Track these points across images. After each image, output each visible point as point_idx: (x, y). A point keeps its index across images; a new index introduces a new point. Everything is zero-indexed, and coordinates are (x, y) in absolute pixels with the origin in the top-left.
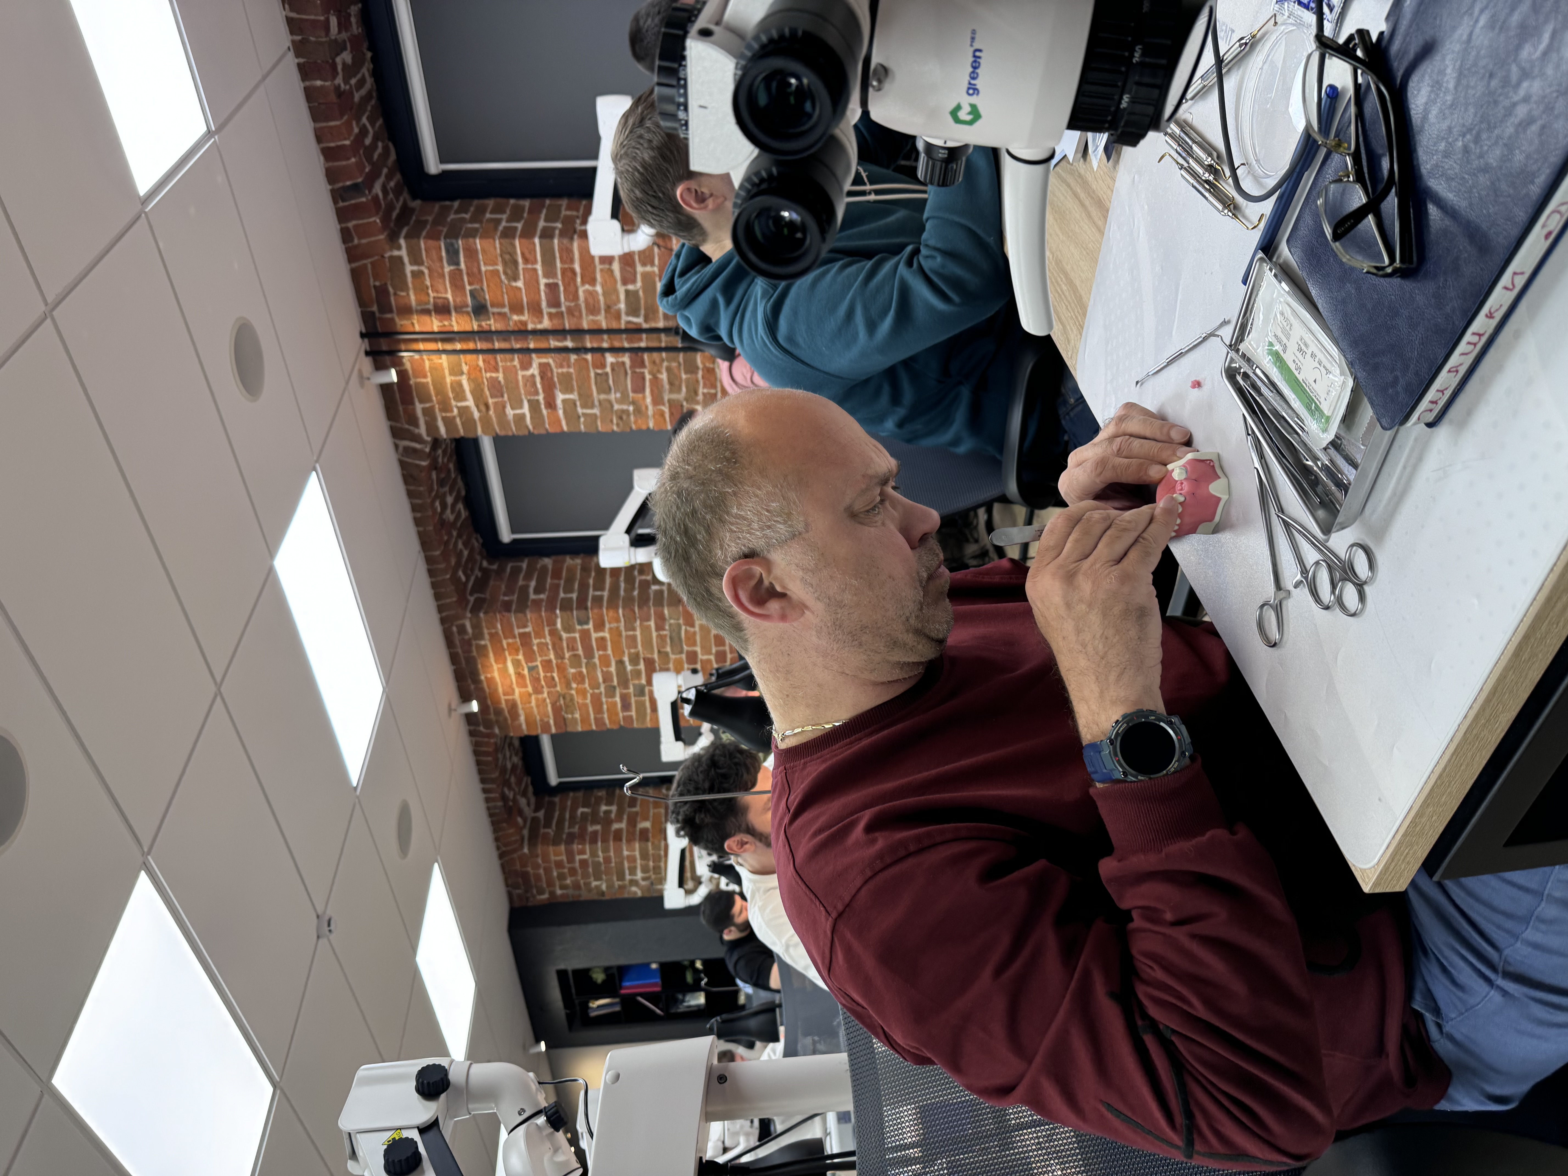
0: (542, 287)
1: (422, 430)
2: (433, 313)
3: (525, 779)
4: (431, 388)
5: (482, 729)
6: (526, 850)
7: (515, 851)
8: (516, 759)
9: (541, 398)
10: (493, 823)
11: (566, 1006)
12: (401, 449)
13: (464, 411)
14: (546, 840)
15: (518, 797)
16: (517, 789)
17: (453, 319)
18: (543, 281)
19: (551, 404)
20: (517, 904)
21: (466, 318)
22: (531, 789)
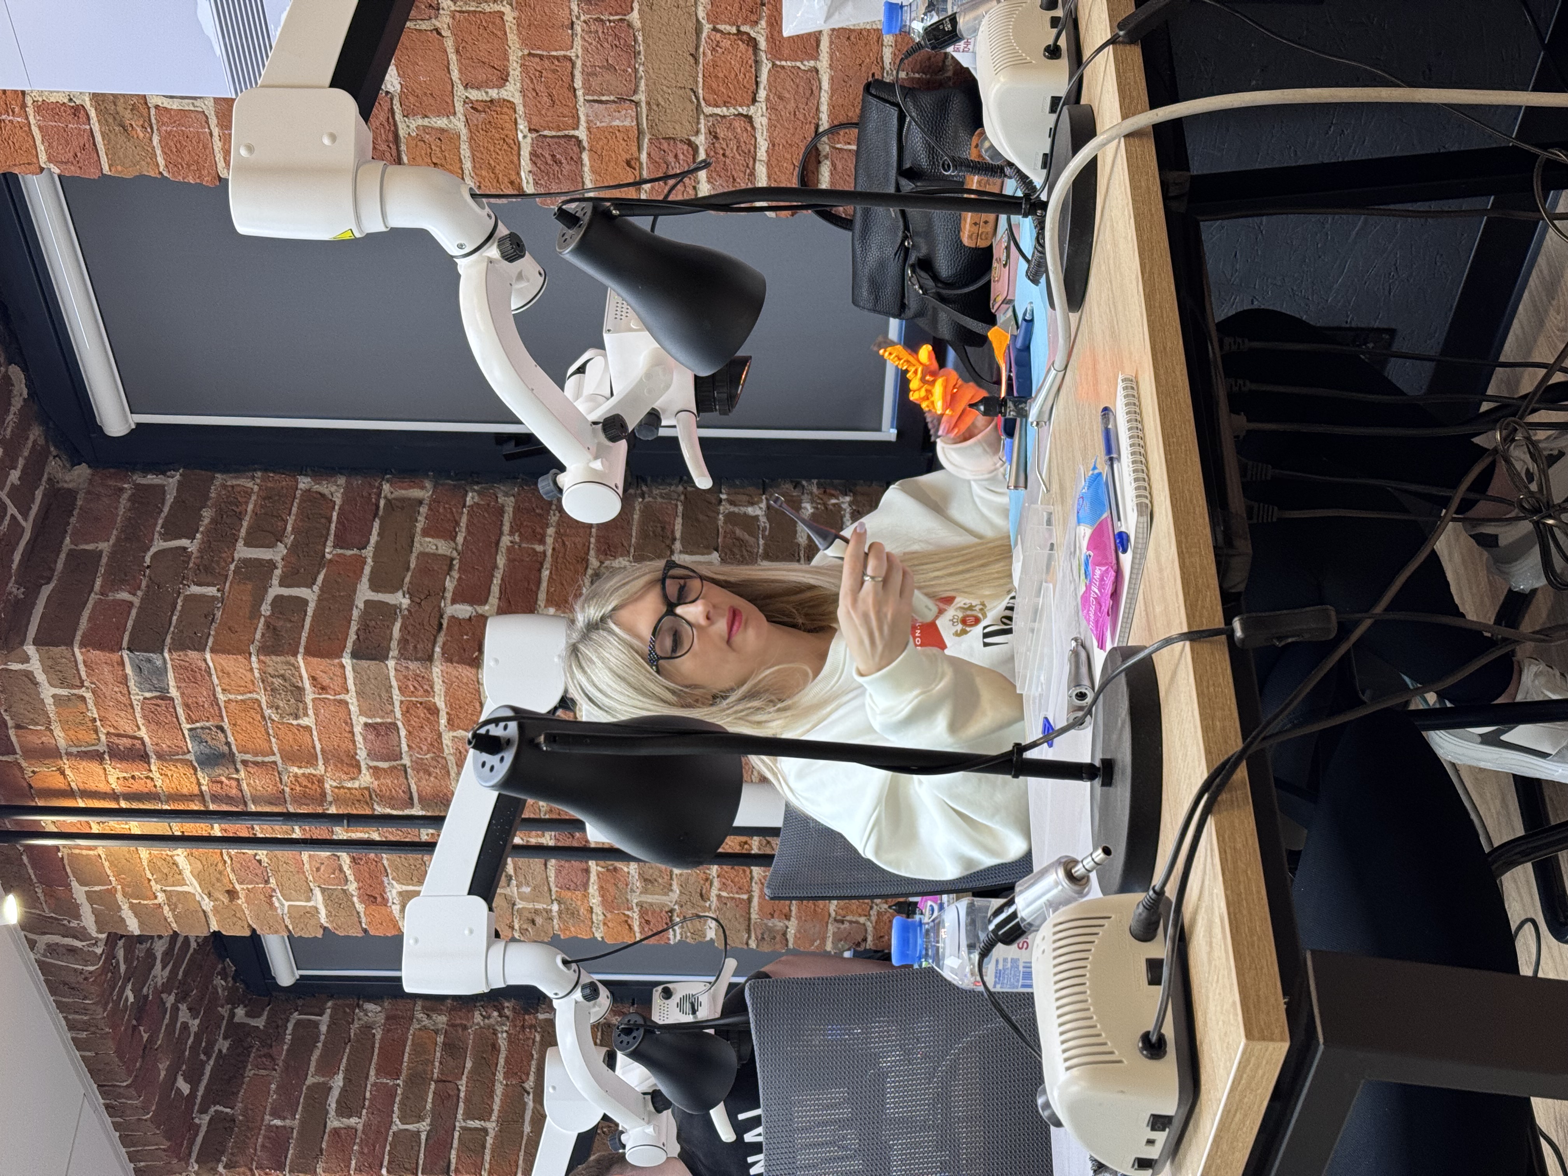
0: (358, 729)
1: (88, 921)
2: (107, 757)
17: (153, 768)
18: (359, 722)
21: (182, 769)
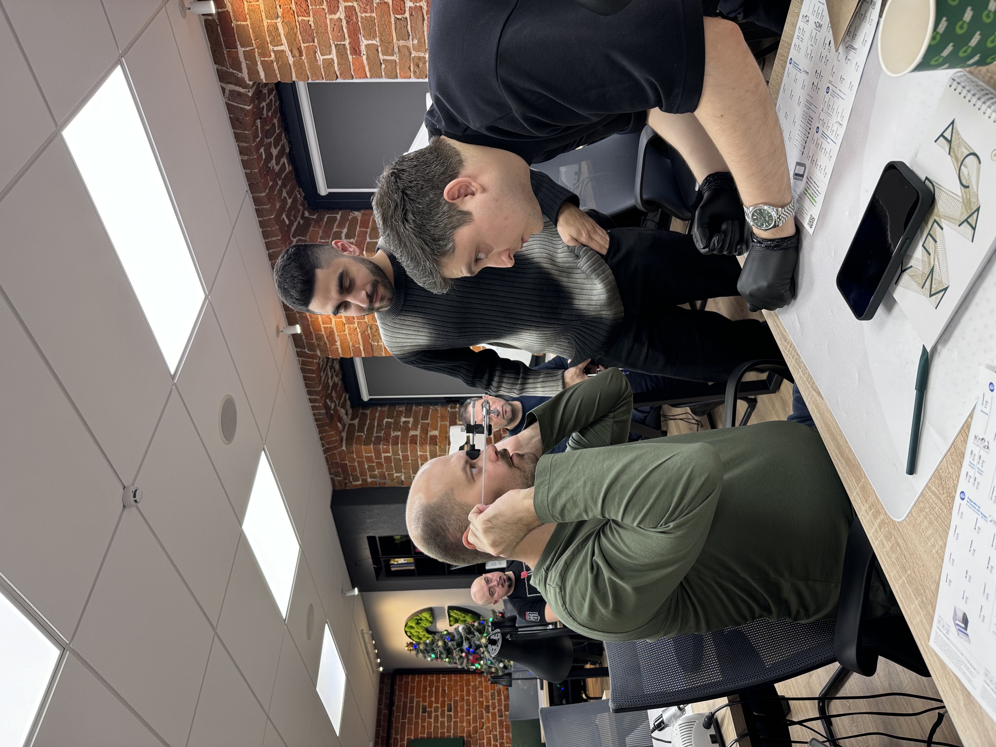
3: (344, 395)
4: (251, 30)
5: (306, 350)
6: (344, 448)
7: (336, 448)
8: (336, 379)
9: (347, 42)
10: (318, 425)
11: (374, 563)
12: (227, 92)
13: (280, 55)
14: (359, 441)
15: (338, 408)
16: (337, 403)
19: (356, 51)
20: (337, 488)
22: (348, 403)
